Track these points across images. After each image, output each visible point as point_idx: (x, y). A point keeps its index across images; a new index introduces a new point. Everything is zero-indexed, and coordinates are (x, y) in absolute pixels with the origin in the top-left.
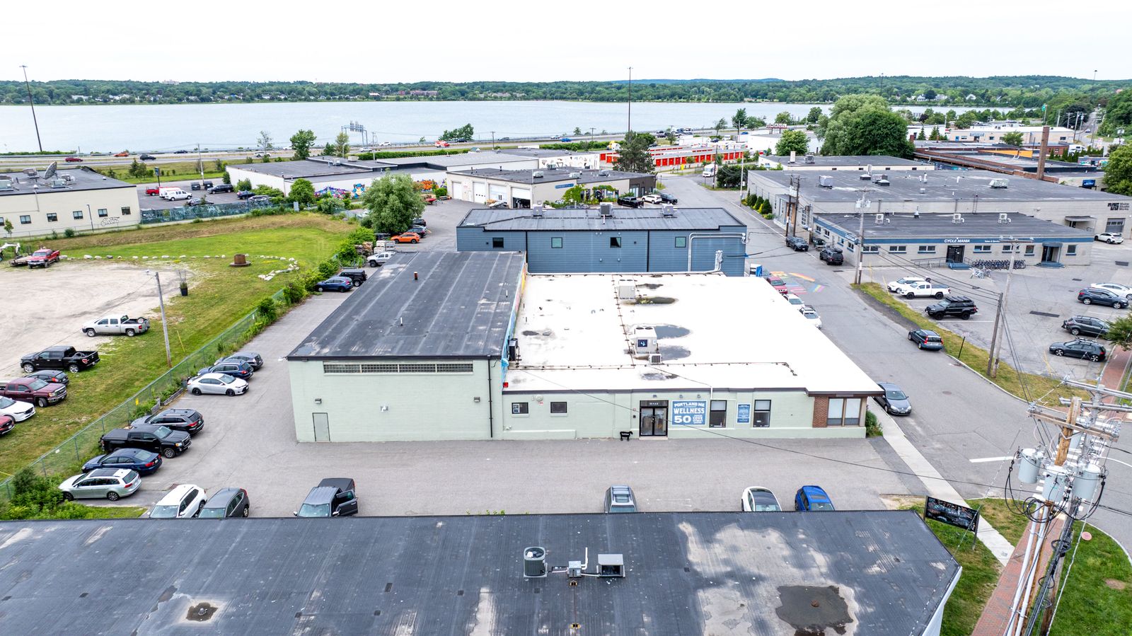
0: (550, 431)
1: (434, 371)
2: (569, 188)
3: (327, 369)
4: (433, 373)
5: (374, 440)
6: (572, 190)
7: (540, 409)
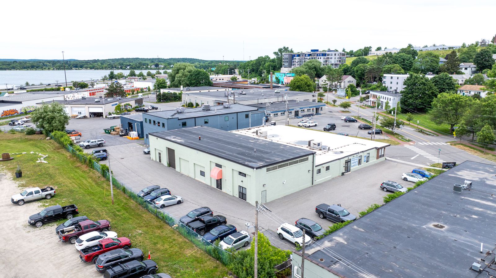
0: (326, 178)
1: (298, 163)
2: (116, 106)
3: (268, 170)
4: (298, 164)
5: (280, 197)
6: (117, 106)
7: (323, 170)
